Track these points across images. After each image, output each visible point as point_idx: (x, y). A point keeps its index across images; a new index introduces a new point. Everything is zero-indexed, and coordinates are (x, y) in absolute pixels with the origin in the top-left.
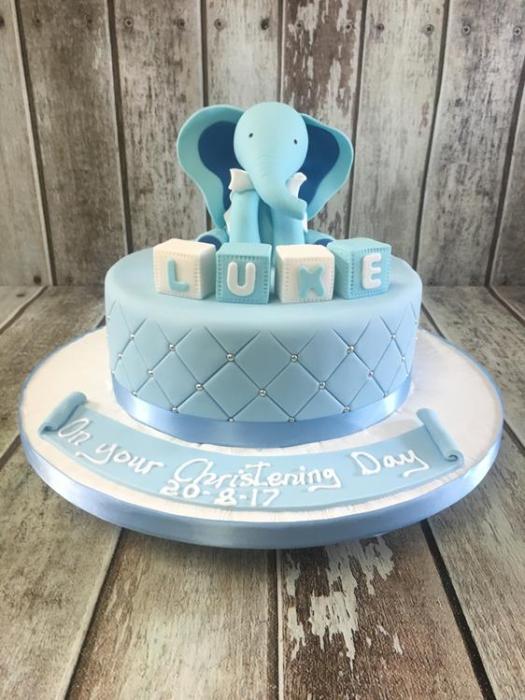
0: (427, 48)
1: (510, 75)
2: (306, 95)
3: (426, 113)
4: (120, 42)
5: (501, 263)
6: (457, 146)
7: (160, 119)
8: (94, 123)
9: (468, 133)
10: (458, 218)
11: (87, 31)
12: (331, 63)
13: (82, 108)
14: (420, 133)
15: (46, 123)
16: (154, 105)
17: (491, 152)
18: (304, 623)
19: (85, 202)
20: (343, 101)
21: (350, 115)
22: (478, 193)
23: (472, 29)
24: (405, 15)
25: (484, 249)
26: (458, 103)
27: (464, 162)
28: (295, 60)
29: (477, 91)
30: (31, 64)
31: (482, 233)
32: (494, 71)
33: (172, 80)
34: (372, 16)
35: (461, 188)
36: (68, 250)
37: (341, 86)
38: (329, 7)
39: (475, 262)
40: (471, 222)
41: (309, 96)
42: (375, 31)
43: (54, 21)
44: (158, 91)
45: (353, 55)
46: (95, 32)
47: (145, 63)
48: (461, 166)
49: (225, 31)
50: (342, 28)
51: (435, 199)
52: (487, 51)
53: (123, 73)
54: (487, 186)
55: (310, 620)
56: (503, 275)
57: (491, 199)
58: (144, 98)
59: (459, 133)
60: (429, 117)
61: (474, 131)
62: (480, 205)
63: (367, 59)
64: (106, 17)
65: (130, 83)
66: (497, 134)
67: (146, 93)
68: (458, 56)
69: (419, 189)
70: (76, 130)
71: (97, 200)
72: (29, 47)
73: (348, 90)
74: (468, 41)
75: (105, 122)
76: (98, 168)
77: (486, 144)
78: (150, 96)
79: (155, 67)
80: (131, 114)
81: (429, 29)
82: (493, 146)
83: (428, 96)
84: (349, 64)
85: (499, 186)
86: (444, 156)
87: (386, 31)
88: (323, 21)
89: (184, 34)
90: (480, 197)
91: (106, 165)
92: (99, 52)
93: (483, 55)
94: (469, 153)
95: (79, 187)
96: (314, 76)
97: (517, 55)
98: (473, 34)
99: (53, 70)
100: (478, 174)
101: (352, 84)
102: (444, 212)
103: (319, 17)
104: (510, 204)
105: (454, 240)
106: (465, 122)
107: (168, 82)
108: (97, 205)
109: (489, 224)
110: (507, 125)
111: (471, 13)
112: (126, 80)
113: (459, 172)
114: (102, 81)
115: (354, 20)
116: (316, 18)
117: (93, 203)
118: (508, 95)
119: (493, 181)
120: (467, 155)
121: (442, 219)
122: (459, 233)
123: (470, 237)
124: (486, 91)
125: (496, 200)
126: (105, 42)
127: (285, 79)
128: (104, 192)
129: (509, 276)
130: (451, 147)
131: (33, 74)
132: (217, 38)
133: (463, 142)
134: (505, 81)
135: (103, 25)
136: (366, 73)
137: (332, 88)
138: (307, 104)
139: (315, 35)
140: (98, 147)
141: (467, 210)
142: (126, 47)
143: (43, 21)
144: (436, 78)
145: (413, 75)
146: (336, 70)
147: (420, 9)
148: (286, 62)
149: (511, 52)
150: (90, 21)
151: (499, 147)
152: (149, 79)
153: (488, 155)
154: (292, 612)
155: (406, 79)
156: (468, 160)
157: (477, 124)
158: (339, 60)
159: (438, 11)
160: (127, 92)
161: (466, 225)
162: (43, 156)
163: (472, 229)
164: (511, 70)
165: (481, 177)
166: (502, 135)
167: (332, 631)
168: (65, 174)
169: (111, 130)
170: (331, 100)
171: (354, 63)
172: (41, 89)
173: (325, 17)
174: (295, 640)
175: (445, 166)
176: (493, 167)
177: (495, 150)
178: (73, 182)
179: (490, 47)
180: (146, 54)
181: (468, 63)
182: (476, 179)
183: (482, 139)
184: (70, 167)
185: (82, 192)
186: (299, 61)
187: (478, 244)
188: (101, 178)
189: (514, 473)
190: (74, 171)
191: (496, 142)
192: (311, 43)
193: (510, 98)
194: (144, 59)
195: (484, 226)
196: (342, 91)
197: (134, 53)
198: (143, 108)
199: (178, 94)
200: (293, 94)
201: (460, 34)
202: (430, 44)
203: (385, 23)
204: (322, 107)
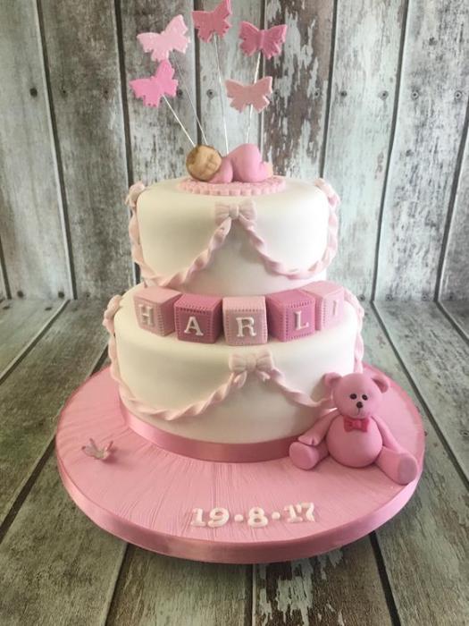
0: (383, 109)
1: (454, 130)
2: (281, 148)
3: (381, 161)
4: (131, 108)
5: (447, 281)
6: (408, 187)
7: (162, 168)
8: (109, 172)
9: (417, 177)
10: (409, 245)
11: (104, 99)
12: (302, 123)
13: (99, 159)
14: (376, 177)
15: (70, 172)
16: (158, 157)
17: (438, 192)
18: (272, 601)
19: (101, 233)
20: (312, 152)
21: (317, 163)
22: (427, 224)
23: (420, 94)
24: (364, 84)
25: (433, 269)
26: (409, 153)
27: (416, 200)
28: (272, 120)
29: (424, 144)
30: (59, 125)
31: (430, 256)
32: (439, 127)
33: (172, 137)
34: (336, 85)
35: (412, 220)
36: (87, 271)
37: (310, 140)
38: (301, 79)
39: (424, 281)
40: (421, 248)
41: (284, 148)
42: (339, 97)
43: (77, 92)
44: (161, 146)
45: (320, 116)
46: (110, 101)
47: (151, 124)
48: (412, 203)
49: (215, 98)
50: (311, 95)
51: (390, 229)
52: (433, 112)
53: (133, 132)
54: (435, 220)
55: (277, 599)
56: (449, 291)
57: (438, 229)
58: (150, 152)
59: (409, 176)
60: (384, 164)
61: (424, 175)
62: (428, 234)
63: (332, 119)
64: (119, 89)
65: (139, 140)
66: (443, 178)
67: (152, 147)
68: (409, 116)
69: (376, 222)
70: (95, 178)
71: (111, 232)
72: (56, 111)
73: (316, 144)
74: (416, 104)
75: (118, 170)
76: (112, 206)
77: (434, 186)
78: (154, 150)
79: (159, 127)
80: (139, 164)
81: (384, 95)
82: (439, 187)
83: (383, 149)
84: (317, 123)
85: (445, 219)
86: (397, 195)
87: (348, 96)
88: (296, 89)
89: (182, 101)
90: (428, 227)
91: (118, 205)
92: (114, 116)
93: (429, 115)
94: (419, 192)
95: (96, 221)
96: (289, 133)
97: (459, 114)
98: (420, 98)
99: (76, 130)
100: (427, 209)
101: (320, 139)
102: (398, 240)
103: (292, 87)
104: (454, 234)
105: (406, 263)
106: (415, 168)
107: (170, 139)
108: (111, 236)
109: (436, 249)
110: (452, 170)
111: (419, 81)
112: (135, 138)
113: (410, 208)
114: (116, 139)
115: (321, 88)
116: (290, 88)
117: (108, 234)
118: (452, 146)
119: (439, 215)
120: (417, 194)
121: (396, 246)
122: (410, 256)
123: (420, 260)
124: (433, 144)
125: (442, 230)
126: (118, 108)
127: (264, 136)
128: (117, 226)
129: (454, 291)
130: (403, 188)
131: (61, 133)
132: (209, 105)
133: (413, 184)
134: (450, 136)
135: (117, 95)
136: (331, 130)
137: (303, 142)
138: (283, 155)
139: (289, 101)
140: (112, 190)
141: (417, 238)
142: (135, 111)
143: (69, 92)
144: (389, 134)
145: (370, 132)
146: (306, 128)
147: (376, 79)
148: (265, 123)
149: (453, 112)
150: (106, 92)
151: (445, 188)
152: (154, 136)
153: (435, 194)
154: (263, 593)
155: (364, 135)
156: (418, 198)
157: (425, 170)
158: (309, 120)
159: (391, 80)
160: (136, 146)
161: (416, 250)
162: (68, 197)
163: (422, 254)
164: (454, 126)
165: (429, 212)
166: (447, 178)
167: (292, 608)
168: (85, 211)
169: (123, 177)
170: (302, 152)
171: (322, 122)
172: (66, 145)
173: (298, 86)
174: (265, 615)
175: (398, 204)
176: (440, 204)
177: (441, 190)
178: (92, 217)
179: (434, 108)
180: (152, 118)
181: (417, 121)
182: (425, 213)
183: (430, 181)
184: (89, 206)
185: (99, 225)
186: (275, 121)
187: (427, 266)
188: (115, 214)
189: (443, 477)
190: (93, 209)
191: (442, 184)
192: (286, 106)
193: (454, 149)
194: (149, 121)
195: (432, 251)
196: (311, 144)
197: (142, 116)
198: (149, 159)
199: (177, 148)
200: (271, 148)
201: (409, 98)
202: (385, 106)
203: (348, 91)
204: (295, 157)
